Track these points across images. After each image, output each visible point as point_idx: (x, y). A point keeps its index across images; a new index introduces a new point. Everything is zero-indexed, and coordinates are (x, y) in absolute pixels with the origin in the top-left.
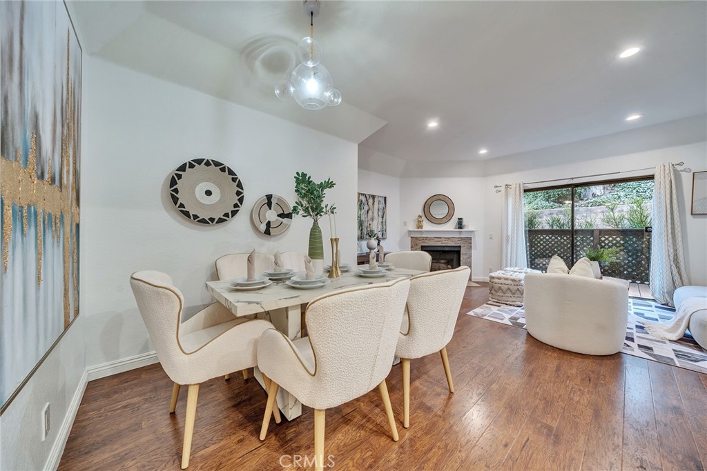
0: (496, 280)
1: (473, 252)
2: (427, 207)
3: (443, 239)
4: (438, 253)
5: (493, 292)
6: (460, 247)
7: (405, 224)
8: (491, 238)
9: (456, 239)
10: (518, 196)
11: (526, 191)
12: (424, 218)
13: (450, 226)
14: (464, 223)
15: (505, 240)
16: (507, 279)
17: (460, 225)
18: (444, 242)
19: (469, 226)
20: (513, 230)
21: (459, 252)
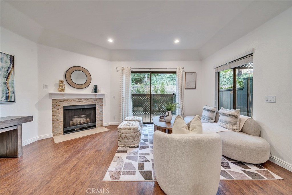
0: (123, 131)
1: (104, 107)
2: (68, 74)
3: (82, 100)
4: (79, 110)
5: (121, 140)
6: (95, 105)
7: (45, 87)
8: (114, 99)
9: (93, 100)
10: (128, 75)
11: (132, 72)
12: (65, 83)
13: (89, 91)
14: (98, 88)
15: (122, 100)
16: (130, 129)
17: (95, 90)
18: (84, 102)
19: (102, 91)
20: (126, 94)
21: (95, 108)
